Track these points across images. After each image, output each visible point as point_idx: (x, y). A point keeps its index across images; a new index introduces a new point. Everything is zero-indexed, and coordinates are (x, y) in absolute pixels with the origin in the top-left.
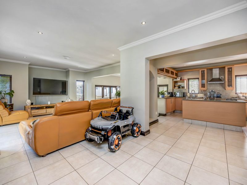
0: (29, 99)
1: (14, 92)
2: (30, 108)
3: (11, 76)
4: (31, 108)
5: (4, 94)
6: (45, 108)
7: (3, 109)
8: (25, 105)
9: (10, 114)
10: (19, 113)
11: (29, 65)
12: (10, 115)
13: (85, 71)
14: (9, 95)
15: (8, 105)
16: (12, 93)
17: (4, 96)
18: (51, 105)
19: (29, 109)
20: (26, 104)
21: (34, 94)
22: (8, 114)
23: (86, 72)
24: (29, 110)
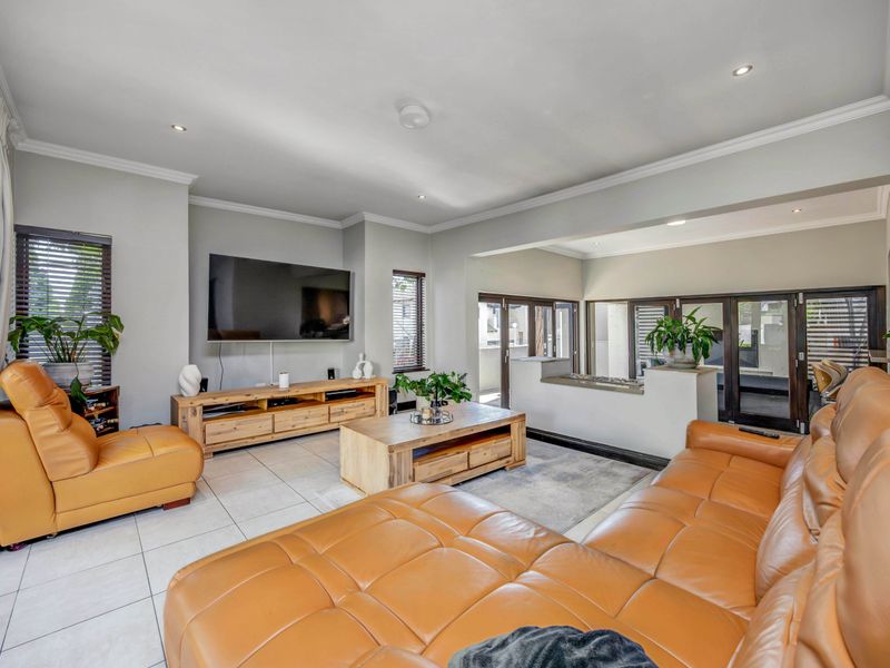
0: (191, 362)
1: (121, 327)
2: (199, 409)
3: (110, 239)
4: (205, 408)
5: (71, 334)
6: (265, 405)
7: (57, 428)
8: (174, 392)
9: (98, 458)
10: (147, 454)
11: (193, 191)
12: (99, 469)
13: (429, 224)
14: (101, 341)
15: (92, 396)
16: (114, 330)
17: (75, 348)
18: (292, 394)
19: (195, 413)
20: (180, 387)
21: (214, 334)
22: (86, 463)
23: (429, 230)
24: (195, 422)
